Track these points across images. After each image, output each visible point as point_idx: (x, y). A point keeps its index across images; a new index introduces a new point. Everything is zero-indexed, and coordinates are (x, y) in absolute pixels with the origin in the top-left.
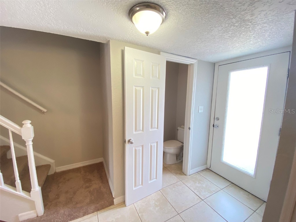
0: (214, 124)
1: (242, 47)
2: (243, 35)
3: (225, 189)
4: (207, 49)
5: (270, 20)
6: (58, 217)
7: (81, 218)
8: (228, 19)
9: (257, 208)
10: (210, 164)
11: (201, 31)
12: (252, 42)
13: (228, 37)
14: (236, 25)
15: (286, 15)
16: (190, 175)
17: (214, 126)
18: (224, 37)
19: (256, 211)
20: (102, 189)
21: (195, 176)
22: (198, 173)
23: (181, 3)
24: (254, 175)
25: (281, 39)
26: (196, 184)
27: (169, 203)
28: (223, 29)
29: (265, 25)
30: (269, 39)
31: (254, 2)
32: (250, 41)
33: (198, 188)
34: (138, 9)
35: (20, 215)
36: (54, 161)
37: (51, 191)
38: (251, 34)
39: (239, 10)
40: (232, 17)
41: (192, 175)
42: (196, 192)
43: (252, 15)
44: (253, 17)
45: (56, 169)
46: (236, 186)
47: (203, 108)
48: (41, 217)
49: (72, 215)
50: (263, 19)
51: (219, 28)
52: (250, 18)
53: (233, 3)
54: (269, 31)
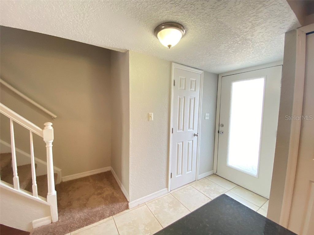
0: (219, 131)
1: (243, 61)
2: (244, 51)
3: (232, 190)
4: (214, 62)
5: (266, 39)
6: (74, 222)
7: (97, 223)
8: (233, 38)
9: (262, 205)
10: (216, 170)
11: (211, 46)
12: (251, 57)
13: (232, 52)
14: (240, 42)
15: (278, 36)
16: (198, 180)
17: (219, 132)
18: (228, 52)
19: (261, 207)
20: (115, 195)
21: (203, 181)
22: (206, 178)
23: (199, 24)
24: (257, 175)
25: (275, 54)
26: (205, 187)
27: (181, 205)
28: (228, 45)
29: (262, 43)
30: (265, 54)
31: (254, 26)
32: (250, 56)
33: (207, 191)
34: (163, 27)
35: (34, 221)
36: (61, 170)
37: (61, 199)
38: (250, 50)
39: (243, 32)
40: (236, 36)
41: (200, 180)
42: (205, 193)
43: (252, 35)
44: (253, 37)
45: (62, 179)
46: (241, 188)
47: (209, 115)
48: (56, 223)
49: (89, 219)
50: (261, 39)
51: (225, 44)
52: (250, 38)
53: (238, 26)
54: (265, 48)
